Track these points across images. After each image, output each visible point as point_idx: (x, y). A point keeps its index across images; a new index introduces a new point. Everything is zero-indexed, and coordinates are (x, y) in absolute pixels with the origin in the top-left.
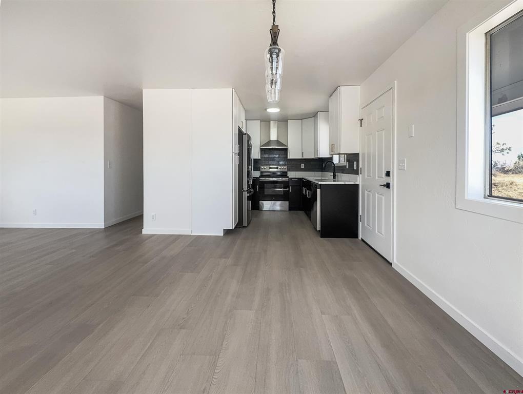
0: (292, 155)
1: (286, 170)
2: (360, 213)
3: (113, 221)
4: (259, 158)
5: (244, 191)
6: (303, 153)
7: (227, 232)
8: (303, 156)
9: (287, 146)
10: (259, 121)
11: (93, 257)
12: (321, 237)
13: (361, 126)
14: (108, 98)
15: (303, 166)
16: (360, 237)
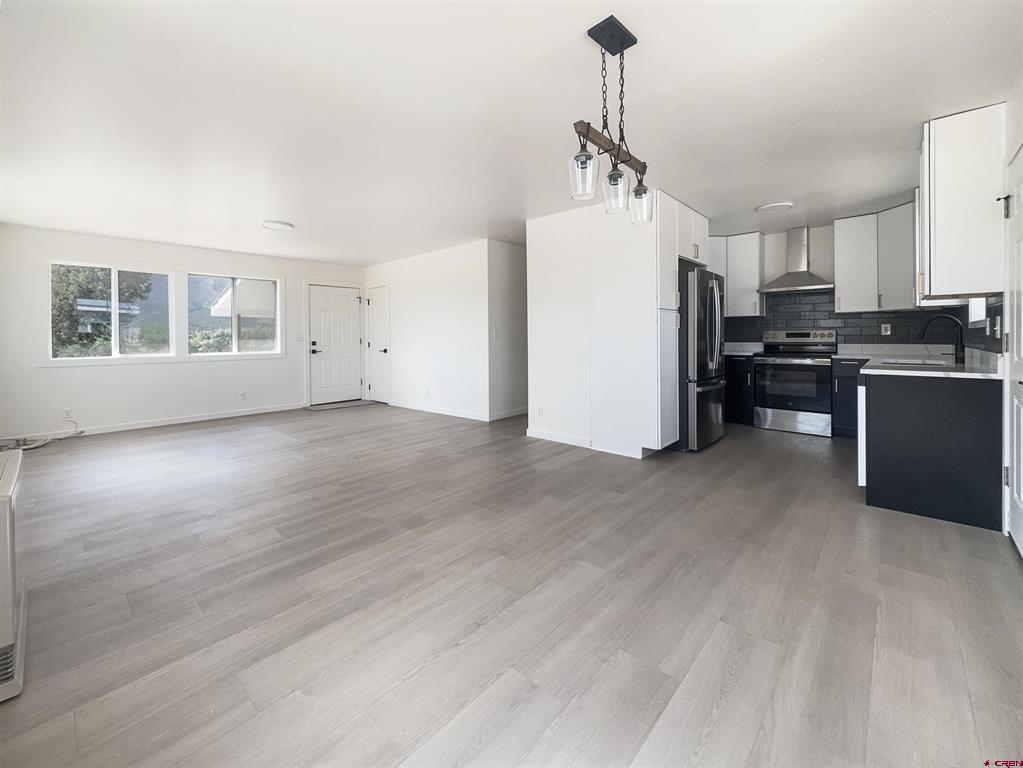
0: (845, 304)
1: (833, 340)
2: (1006, 462)
3: (501, 414)
4: (758, 314)
5: (690, 381)
6: (880, 296)
7: (650, 455)
8: (879, 306)
9: (833, 283)
10: (758, 234)
11: (460, 453)
12: (868, 504)
13: (1007, 216)
14: (492, 239)
15: (886, 330)
16: (1006, 528)
